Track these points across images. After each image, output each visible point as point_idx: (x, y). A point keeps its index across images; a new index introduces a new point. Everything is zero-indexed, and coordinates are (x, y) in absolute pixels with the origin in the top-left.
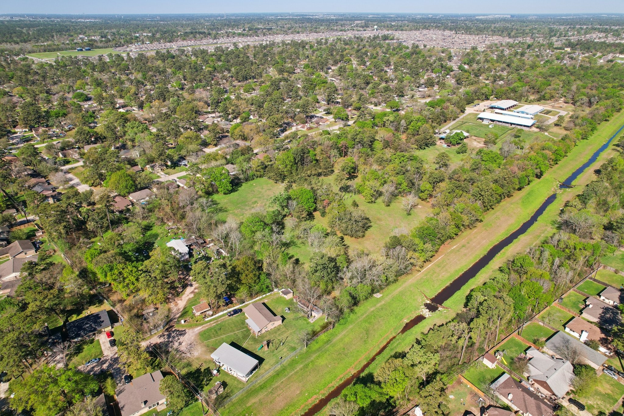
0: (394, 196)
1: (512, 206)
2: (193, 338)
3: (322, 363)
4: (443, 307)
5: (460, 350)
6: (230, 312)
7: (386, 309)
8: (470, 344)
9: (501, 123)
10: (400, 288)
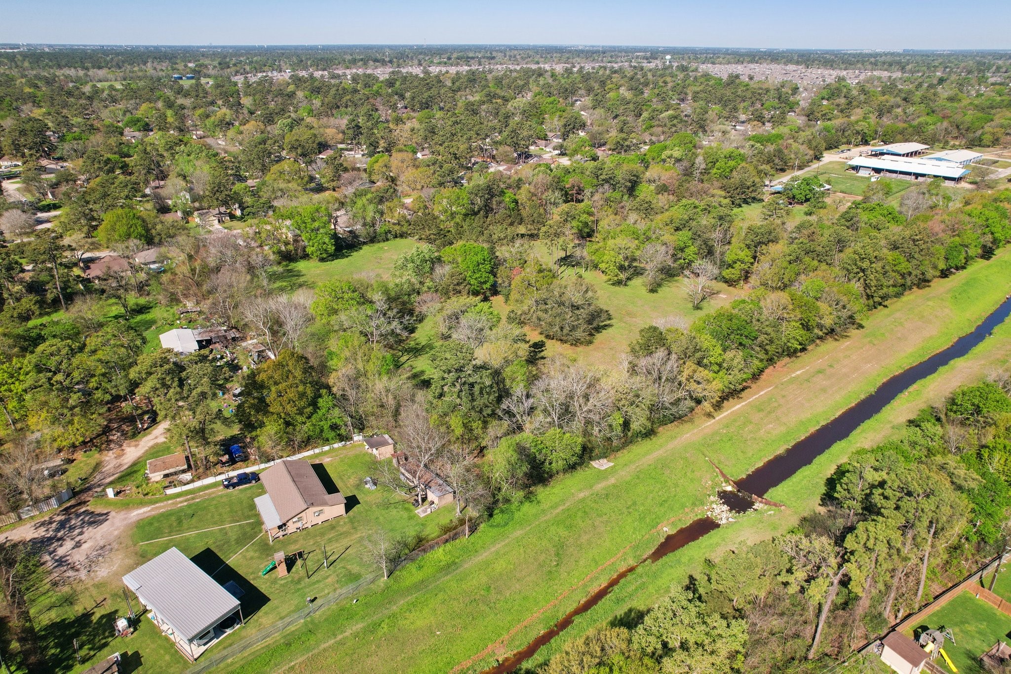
0: (669, 273)
1: (930, 303)
2: (116, 533)
3: (419, 623)
4: (767, 503)
5: (810, 614)
6: (229, 479)
7: (618, 497)
8: (840, 601)
9: (894, 175)
10: (661, 452)
